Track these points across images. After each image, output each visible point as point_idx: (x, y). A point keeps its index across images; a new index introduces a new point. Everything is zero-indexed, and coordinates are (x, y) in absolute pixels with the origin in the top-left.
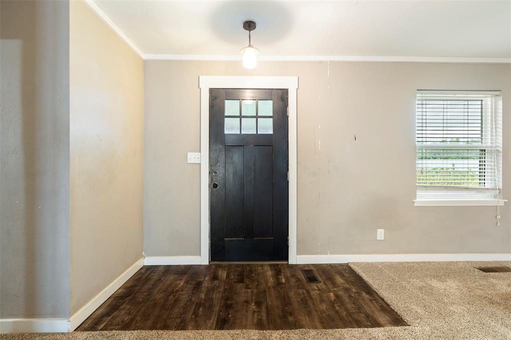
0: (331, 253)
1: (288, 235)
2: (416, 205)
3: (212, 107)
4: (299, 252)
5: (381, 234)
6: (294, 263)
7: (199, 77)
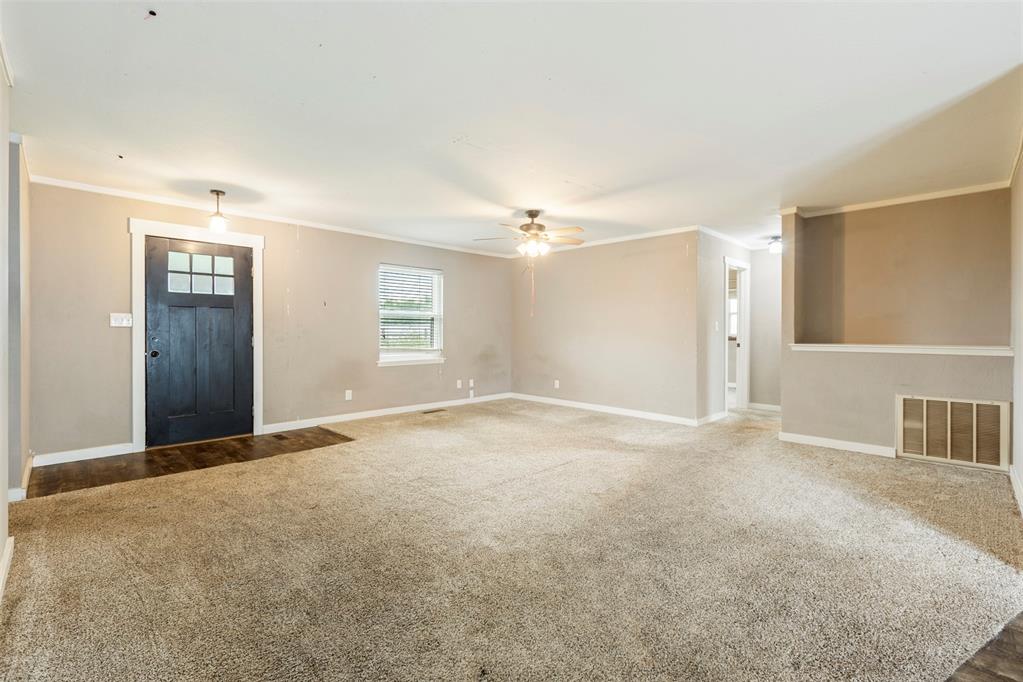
0: (301, 419)
1: (252, 404)
2: (379, 365)
3: (148, 259)
4: (266, 422)
5: (349, 395)
6: (260, 434)
7: (129, 219)
